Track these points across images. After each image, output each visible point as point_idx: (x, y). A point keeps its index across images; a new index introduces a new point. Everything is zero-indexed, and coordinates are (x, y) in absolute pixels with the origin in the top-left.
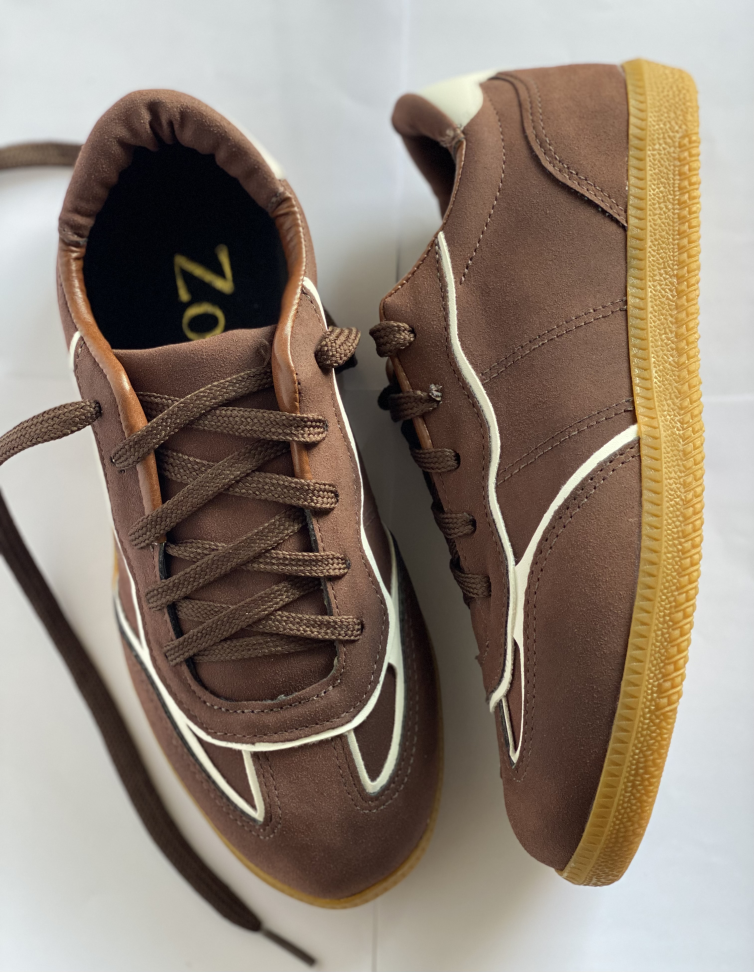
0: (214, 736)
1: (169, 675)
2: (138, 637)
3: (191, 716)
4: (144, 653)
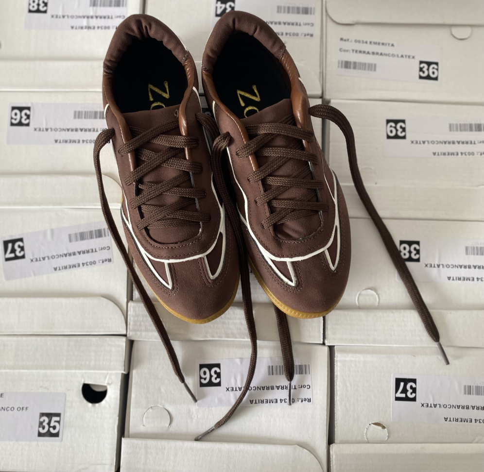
0: (154, 257)
1: (138, 234)
2: (128, 220)
3: (146, 250)
4: (130, 227)
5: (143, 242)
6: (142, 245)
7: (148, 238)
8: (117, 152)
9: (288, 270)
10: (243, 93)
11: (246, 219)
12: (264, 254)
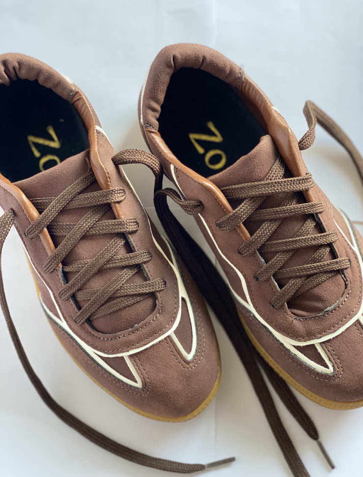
0: (108, 353)
1: (79, 330)
2: (59, 317)
3: (95, 348)
4: (64, 324)
5: (88, 339)
6: (87, 343)
7: (93, 332)
8: (23, 236)
9: (319, 353)
10: (198, 136)
11: (247, 302)
12: (282, 341)
